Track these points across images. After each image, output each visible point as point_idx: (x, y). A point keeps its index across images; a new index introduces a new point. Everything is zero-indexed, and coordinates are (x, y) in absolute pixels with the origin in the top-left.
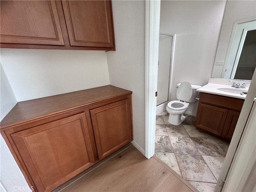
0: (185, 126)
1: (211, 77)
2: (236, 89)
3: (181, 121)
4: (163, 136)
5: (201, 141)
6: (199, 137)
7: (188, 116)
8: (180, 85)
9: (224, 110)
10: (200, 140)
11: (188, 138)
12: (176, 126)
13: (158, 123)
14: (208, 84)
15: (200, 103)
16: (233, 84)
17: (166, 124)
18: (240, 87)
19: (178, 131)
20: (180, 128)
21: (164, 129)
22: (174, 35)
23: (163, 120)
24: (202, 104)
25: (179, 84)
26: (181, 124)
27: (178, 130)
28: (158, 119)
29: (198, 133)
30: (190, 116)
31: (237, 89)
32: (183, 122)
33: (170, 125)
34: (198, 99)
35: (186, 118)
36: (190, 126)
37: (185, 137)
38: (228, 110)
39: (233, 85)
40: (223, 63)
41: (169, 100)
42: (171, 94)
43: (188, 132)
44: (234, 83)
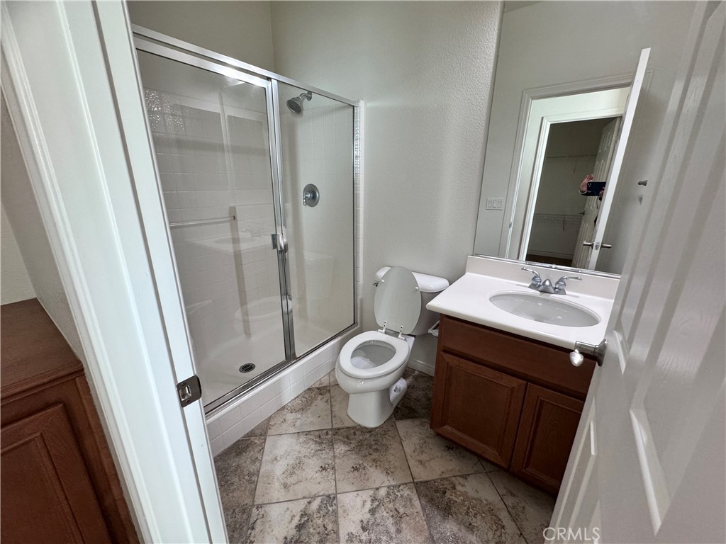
0: (403, 426)
1: (471, 253)
2: (541, 297)
3: (392, 405)
4: (315, 497)
5: (448, 495)
6: (444, 476)
7: (416, 378)
8: (383, 278)
9: (515, 382)
10: (445, 493)
11: (406, 492)
12: (370, 431)
13: (312, 423)
14: (464, 274)
15: (442, 353)
16: (533, 279)
17: (340, 426)
18: (552, 290)
19: (375, 455)
20: (385, 441)
21: (326, 456)
22: (358, 101)
23: (331, 406)
24: (446, 356)
25: (381, 273)
26: (390, 418)
27: (377, 450)
28: (315, 402)
29: (439, 455)
30: (422, 377)
31: (545, 296)
32: (396, 407)
33: (352, 431)
34: (436, 333)
35: (409, 387)
36: (417, 422)
37: (398, 483)
38: (525, 382)
39: (534, 283)
40: (503, 204)
41: (359, 322)
42: (362, 300)
43: (408, 457)
44: (535, 277)
